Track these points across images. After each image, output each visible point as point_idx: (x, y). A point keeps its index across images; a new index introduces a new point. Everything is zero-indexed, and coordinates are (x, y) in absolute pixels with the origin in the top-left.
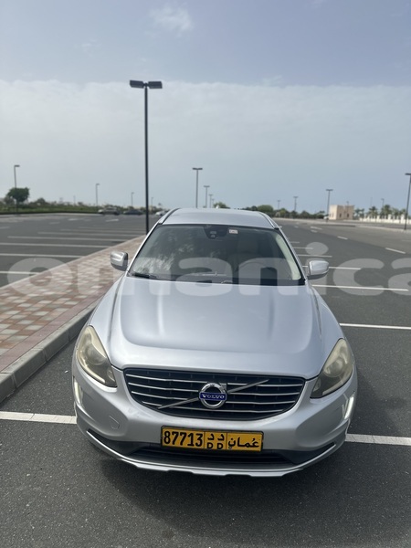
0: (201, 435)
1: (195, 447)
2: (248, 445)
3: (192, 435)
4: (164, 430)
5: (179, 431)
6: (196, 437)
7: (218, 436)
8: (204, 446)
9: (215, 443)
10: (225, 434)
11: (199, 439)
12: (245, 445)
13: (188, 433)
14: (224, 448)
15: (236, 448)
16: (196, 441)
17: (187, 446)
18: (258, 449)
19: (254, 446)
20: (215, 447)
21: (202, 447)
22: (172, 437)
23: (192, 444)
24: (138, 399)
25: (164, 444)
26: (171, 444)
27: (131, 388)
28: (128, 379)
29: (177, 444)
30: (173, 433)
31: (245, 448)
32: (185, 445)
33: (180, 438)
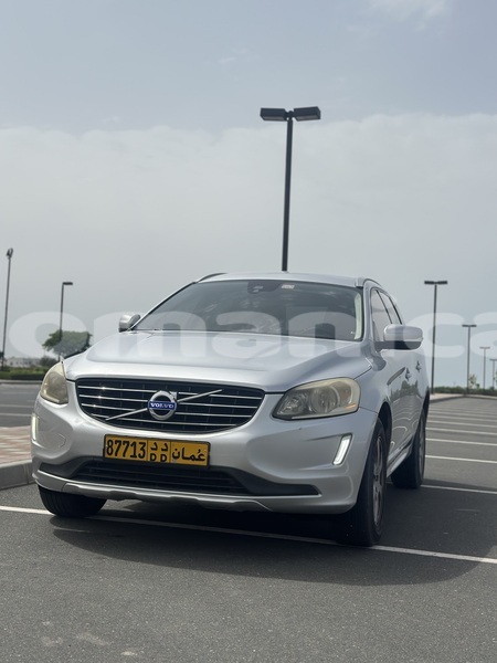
0: (144, 444)
1: (138, 459)
2: (192, 458)
3: (134, 444)
4: (108, 439)
5: (122, 440)
6: (139, 447)
7: (161, 445)
8: (147, 458)
9: (158, 453)
10: (168, 443)
11: (142, 449)
12: (190, 458)
13: (131, 441)
14: (168, 461)
15: (180, 461)
16: (139, 452)
18: (204, 463)
19: (199, 459)
20: (158, 460)
21: (144, 459)
22: (115, 447)
23: (134, 456)
24: (88, 411)
25: (107, 456)
26: (113, 456)
27: (81, 400)
28: (79, 391)
29: (120, 456)
30: (116, 442)
31: (190, 462)
32: (128, 457)
33: (123, 447)
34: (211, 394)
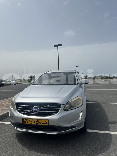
0: (32, 120)
1: (31, 124)
2: (44, 123)
4: (23, 119)
5: (27, 119)
6: (31, 121)
7: (36, 120)
8: (33, 124)
9: (36, 122)
10: (38, 120)
11: (32, 121)
12: (44, 124)
13: (29, 120)
14: (38, 124)
15: (41, 124)
16: (31, 122)
17: (29, 124)
18: (47, 125)
19: (46, 124)
20: (36, 124)
21: (32, 124)
22: (25, 121)
23: (30, 123)
24: (19, 111)
25: (23, 123)
26: (25, 123)
27: (17, 108)
29: (26, 123)
30: (25, 120)
31: (44, 125)
33: (27, 121)
34: (48, 106)
